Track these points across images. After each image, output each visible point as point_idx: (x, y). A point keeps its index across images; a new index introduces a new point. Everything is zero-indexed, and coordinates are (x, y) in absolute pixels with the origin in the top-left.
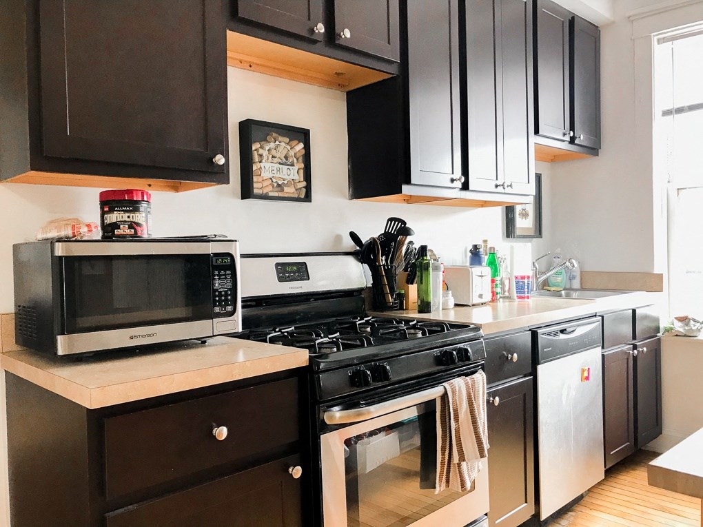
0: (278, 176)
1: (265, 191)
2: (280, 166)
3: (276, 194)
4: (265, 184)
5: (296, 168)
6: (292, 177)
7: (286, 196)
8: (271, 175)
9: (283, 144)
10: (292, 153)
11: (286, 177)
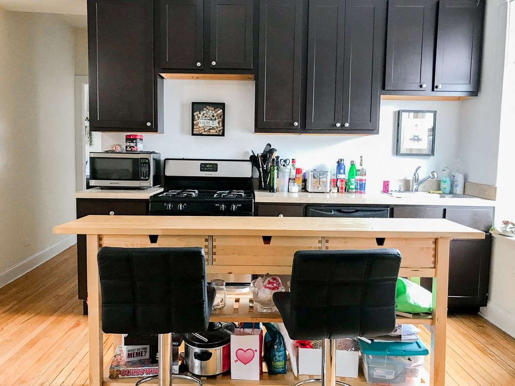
0: (207, 125)
1: (200, 132)
2: (209, 121)
3: (206, 133)
4: (200, 129)
5: (217, 121)
6: (215, 125)
7: (211, 134)
8: (203, 125)
9: (210, 111)
10: (215, 115)
11: (212, 125)
